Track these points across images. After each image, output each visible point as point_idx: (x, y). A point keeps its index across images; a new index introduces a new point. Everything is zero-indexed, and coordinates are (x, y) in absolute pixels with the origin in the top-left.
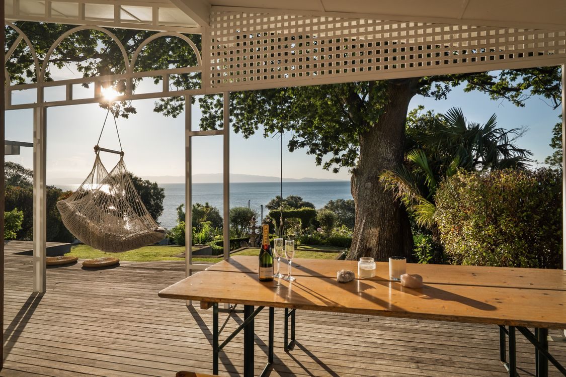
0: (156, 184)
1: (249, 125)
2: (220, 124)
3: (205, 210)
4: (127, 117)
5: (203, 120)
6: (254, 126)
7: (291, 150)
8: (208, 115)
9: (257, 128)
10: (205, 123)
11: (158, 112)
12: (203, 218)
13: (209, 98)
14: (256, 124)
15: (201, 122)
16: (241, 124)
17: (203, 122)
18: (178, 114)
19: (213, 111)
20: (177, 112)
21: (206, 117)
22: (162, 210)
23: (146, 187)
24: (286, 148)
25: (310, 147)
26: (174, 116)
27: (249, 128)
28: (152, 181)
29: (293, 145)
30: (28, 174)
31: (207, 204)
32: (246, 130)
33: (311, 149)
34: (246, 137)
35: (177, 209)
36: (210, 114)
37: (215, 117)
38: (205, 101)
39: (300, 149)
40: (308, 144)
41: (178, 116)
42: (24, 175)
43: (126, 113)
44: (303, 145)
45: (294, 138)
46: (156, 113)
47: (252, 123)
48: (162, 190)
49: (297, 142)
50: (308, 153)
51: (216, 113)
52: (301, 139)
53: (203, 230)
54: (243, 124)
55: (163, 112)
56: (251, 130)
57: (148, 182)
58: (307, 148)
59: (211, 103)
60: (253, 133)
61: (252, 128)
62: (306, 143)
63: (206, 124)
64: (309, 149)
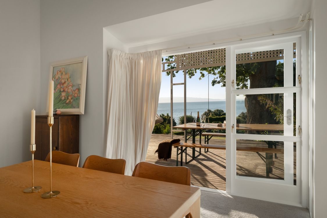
1: (191, 71)
3: (167, 117)
6: (194, 71)
7: (213, 85)
8: (170, 67)
9: (196, 72)
12: (166, 122)
13: (171, 58)
14: (195, 70)
16: (188, 71)
19: (172, 65)
24: (211, 84)
25: (223, 83)
27: (192, 73)
29: (214, 83)
31: (168, 114)
32: (190, 74)
33: (223, 84)
34: (190, 77)
37: (173, 68)
38: (169, 60)
39: (218, 84)
40: (222, 82)
44: (219, 82)
45: (214, 79)
47: (193, 70)
49: (216, 81)
50: (222, 86)
51: (174, 66)
52: (218, 80)
53: (167, 128)
54: (189, 71)
56: (193, 74)
58: (221, 84)
59: (172, 61)
60: (194, 75)
61: (193, 72)
62: (221, 81)
63: (169, 72)
64: (222, 85)
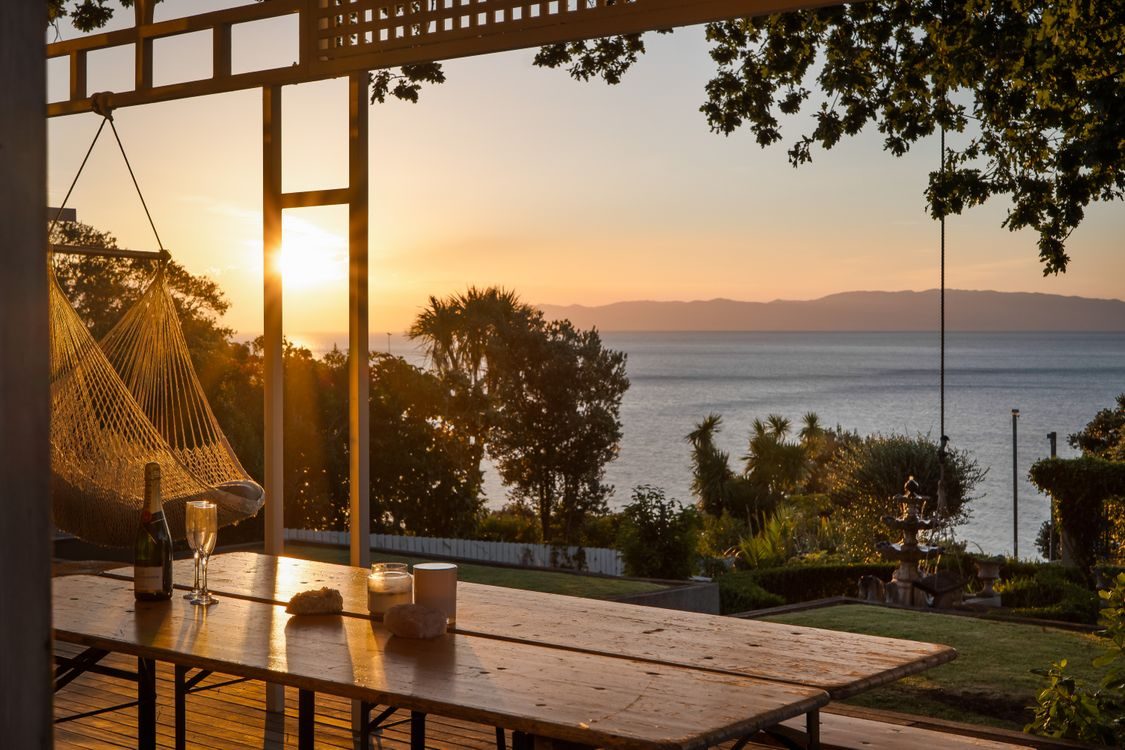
0: (594, 336)
2: (784, 99)
3: (803, 444)
4: (414, 98)
5: (715, 88)
8: (736, 66)
10: (724, 98)
11: (552, 66)
15: (706, 98)
17: (716, 96)
18: (625, 66)
20: (622, 59)
21: (728, 76)
22: (616, 437)
23: (562, 347)
26: (612, 78)
28: (581, 326)
30: (200, 295)
31: (810, 421)
32: (895, 118)
34: (897, 147)
35: (693, 436)
36: (748, 62)
41: (623, 77)
42: (190, 298)
43: (409, 83)
46: (546, 68)
48: (618, 359)
55: (570, 65)
57: (566, 328)
63: (730, 104)
